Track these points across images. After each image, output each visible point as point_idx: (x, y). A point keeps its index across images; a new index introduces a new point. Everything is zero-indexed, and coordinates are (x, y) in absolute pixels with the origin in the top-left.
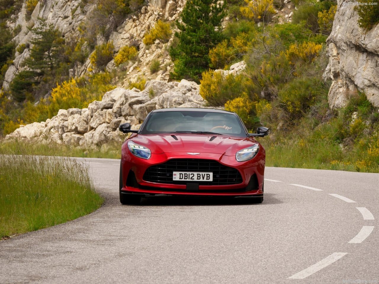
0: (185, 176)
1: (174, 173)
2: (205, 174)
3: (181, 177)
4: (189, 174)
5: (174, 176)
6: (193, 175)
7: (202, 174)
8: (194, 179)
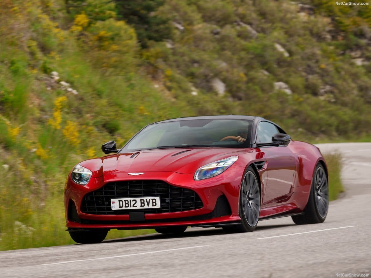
0: (126, 204)
1: (112, 200)
2: (149, 199)
3: (121, 206)
4: (130, 200)
5: (112, 205)
6: (135, 202)
7: (146, 200)
8: (136, 206)
